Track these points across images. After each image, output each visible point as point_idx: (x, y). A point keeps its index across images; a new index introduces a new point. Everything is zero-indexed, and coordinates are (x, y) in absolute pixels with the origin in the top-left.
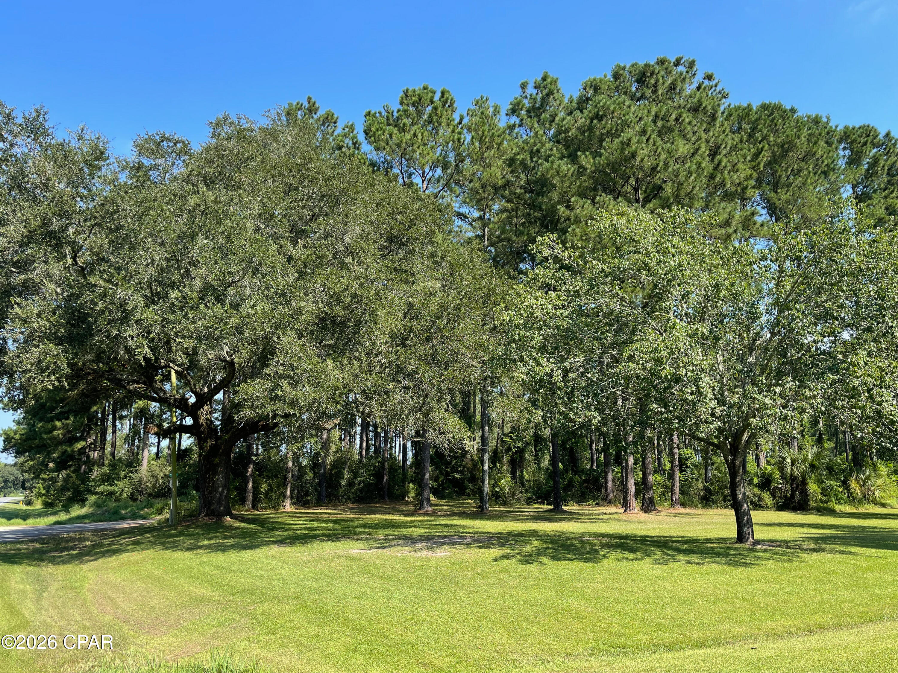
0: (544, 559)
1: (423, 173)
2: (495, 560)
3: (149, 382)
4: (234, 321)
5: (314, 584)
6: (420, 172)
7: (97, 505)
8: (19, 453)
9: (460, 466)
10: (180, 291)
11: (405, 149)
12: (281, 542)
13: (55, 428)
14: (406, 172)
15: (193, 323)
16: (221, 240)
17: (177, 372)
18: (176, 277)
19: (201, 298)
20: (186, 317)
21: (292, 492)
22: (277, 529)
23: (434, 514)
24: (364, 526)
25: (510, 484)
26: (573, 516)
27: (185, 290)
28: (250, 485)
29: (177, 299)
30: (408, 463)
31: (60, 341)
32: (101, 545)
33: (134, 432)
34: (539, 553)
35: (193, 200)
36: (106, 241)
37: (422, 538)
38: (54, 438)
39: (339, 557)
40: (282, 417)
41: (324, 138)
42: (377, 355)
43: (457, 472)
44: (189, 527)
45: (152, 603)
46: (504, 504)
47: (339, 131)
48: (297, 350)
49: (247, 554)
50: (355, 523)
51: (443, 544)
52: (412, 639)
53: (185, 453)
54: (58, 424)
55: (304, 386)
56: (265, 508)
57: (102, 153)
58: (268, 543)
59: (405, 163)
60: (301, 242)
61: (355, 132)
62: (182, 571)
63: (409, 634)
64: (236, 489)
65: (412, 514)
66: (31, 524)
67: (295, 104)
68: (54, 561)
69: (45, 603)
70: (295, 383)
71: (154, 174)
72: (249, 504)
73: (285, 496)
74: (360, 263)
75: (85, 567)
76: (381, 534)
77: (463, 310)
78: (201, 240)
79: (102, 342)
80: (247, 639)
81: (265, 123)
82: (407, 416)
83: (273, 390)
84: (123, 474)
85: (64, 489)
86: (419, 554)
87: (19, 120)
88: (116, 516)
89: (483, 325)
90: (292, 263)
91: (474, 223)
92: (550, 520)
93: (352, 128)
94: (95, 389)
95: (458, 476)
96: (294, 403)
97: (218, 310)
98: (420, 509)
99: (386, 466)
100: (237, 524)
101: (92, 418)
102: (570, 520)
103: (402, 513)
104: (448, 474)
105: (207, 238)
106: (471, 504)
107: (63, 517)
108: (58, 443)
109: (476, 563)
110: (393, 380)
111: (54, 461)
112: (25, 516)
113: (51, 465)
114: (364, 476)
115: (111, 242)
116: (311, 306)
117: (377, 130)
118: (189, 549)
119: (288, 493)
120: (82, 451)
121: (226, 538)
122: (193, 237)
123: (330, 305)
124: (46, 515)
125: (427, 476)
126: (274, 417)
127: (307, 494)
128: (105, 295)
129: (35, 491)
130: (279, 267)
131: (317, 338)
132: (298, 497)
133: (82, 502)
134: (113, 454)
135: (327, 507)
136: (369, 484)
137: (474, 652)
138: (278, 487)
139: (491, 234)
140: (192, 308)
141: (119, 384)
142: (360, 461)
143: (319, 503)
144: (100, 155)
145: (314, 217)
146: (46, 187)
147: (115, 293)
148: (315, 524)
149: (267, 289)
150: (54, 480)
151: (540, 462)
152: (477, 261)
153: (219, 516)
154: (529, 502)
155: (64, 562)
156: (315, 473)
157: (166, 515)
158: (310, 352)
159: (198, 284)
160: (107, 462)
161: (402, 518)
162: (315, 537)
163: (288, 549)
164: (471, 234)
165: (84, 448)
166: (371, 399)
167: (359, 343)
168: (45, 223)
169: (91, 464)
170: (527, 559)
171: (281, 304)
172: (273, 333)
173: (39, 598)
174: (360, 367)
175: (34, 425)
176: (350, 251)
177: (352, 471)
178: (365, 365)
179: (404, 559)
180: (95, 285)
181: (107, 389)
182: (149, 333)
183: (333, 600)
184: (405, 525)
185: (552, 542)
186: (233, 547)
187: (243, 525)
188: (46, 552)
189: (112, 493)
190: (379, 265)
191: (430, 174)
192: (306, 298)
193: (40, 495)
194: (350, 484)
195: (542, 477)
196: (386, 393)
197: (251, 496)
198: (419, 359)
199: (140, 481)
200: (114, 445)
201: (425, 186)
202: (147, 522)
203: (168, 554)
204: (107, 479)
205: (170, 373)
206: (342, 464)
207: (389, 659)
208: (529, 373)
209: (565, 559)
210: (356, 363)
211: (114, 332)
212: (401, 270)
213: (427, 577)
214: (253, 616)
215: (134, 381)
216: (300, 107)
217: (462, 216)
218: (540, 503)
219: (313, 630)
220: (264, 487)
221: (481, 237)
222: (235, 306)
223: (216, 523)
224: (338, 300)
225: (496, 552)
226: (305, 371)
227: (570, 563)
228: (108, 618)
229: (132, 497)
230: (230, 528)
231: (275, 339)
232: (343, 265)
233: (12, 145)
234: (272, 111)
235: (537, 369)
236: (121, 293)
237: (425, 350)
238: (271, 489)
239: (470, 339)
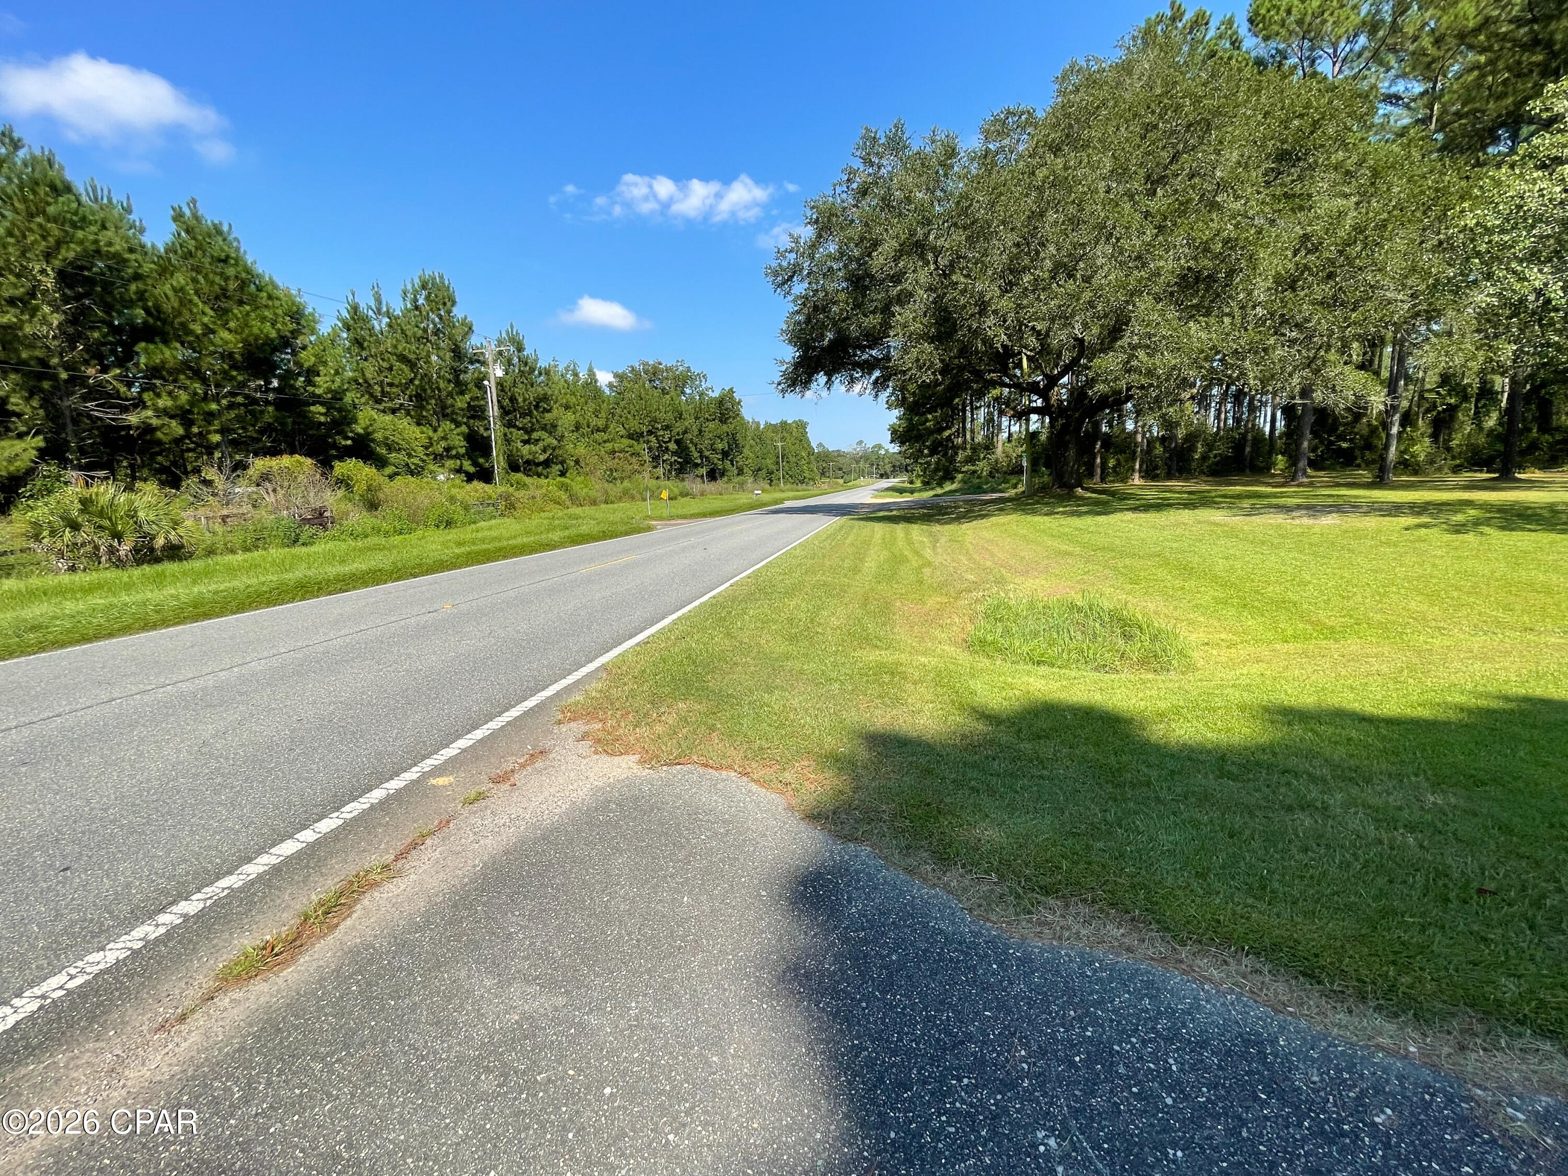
0: (1486, 529)
1: (1335, 51)
2: (1407, 529)
3: (1005, 371)
4: (1087, 295)
5: (1175, 545)
6: (1331, 51)
7: (963, 481)
8: (902, 443)
9: (1350, 434)
10: (1032, 274)
11: (1310, 24)
12: (1135, 509)
13: (927, 420)
14: (1308, 58)
15: (1045, 304)
16: (1072, 210)
17: (1028, 357)
18: (1026, 261)
19: (1053, 278)
20: (1038, 299)
21: (1141, 466)
22: (1125, 499)
23: (1311, 484)
24: (1224, 496)
25: (1429, 450)
26: (1531, 485)
27: (1037, 272)
28: (1098, 460)
29: (1029, 282)
30: (1277, 433)
31: (931, 340)
32: (973, 511)
33: (990, 420)
34: (1477, 523)
35: (1041, 174)
36: (963, 237)
37: (1299, 507)
38: (927, 429)
39: (1199, 522)
40: (1138, 388)
41: (1193, 49)
42: (1254, 307)
43: (1345, 440)
44: (1043, 497)
45: (1022, 554)
46: (1416, 473)
47: (1212, 33)
48: (1155, 316)
49: (1101, 519)
50: (1213, 494)
51: (1330, 512)
52: (1295, 598)
53: (1034, 436)
54: (930, 416)
55: (1162, 354)
56: (1113, 482)
57: (954, 150)
58: (1121, 510)
59: (1307, 44)
60: (1160, 192)
61: (1235, 26)
62: (1044, 531)
63: (1289, 593)
64: (1085, 464)
65: (1283, 485)
66: (916, 496)
67: (1153, 17)
68: (938, 521)
69: (939, 550)
70: (1152, 351)
71: (1001, 157)
72: (1097, 478)
73: (1133, 470)
74: (1237, 198)
75: (964, 526)
76: (1246, 504)
77: (1390, 227)
78: (1051, 216)
79: (964, 336)
80: (1112, 586)
81: (1117, 56)
82: (1290, 375)
83: (1128, 362)
84: (982, 456)
85: (937, 470)
86: (1297, 522)
87: (883, 141)
88: (979, 490)
89: (1422, 242)
90: (1150, 219)
91: (1412, 104)
92: (1494, 489)
93: (1230, 22)
94: (958, 382)
95: (1345, 445)
96: (1150, 373)
97: (1071, 286)
98: (1292, 480)
99: (1250, 436)
100: (1089, 495)
101: (954, 409)
102: (1529, 488)
103: (1269, 485)
104: (1331, 443)
105: (1057, 212)
106: (1365, 475)
107: (939, 491)
108: (930, 432)
109: (1379, 531)
110: (1276, 333)
111: (928, 447)
112: (912, 492)
113: (926, 451)
114: (1222, 449)
115: (968, 238)
116: (1171, 264)
117: (1269, 11)
118: (1046, 515)
119: (1137, 467)
120: (949, 438)
121: (1079, 506)
122: (1042, 214)
123: (1195, 258)
124: (926, 490)
125: (1305, 444)
126: (1129, 389)
127: (1156, 468)
128: (966, 291)
129: (915, 473)
130: (1135, 225)
131: (1177, 300)
132: (1147, 472)
133: (952, 479)
134: (973, 439)
135: (1178, 479)
136: (1227, 457)
137: (1378, 616)
138: (1126, 461)
139: (1444, 111)
140: (1044, 289)
141: (978, 375)
142: (1217, 433)
143: (1169, 477)
144: (951, 153)
145: (1175, 158)
146: (908, 200)
147: (974, 287)
148: (1168, 495)
149: (1121, 253)
150: (928, 463)
151: (1481, 422)
152: (1416, 155)
153: (1071, 487)
154: (1456, 470)
155: (946, 523)
156: (1165, 447)
157: (1021, 488)
158: (1169, 316)
159: (1048, 264)
160: (968, 446)
161: (1269, 489)
162: (1170, 505)
163: (1142, 515)
164: (1406, 121)
165: (950, 435)
166: (1243, 360)
167: (1230, 297)
168: (912, 233)
169: (956, 448)
170: (1459, 529)
171: (1137, 267)
172: (1127, 302)
173: (934, 547)
174: (1232, 324)
175: (912, 419)
176: (1221, 186)
177: (1207, 444)
178: (1238, 320)
179: (1279, 526)
180: (957, 283)
181: (968, 381)
182: (1005, 321)
183: (1196, 559)
184: (1274, 496)
185: (1499, 511)
186: (1086, 513)
187: (1094, 495)
188: (933, 516)
189: (975, 472)
190: (1263, 196)
191: (1348, 49)
192: (1166, 256)
193: (918, 476)
194: (1204, 458)
195: (1482, 440)
196: (1265, 350)
197: (1099, 470)
198: (1313, 304)
199: (997, 461)
200: (972, 431)
201: (1337, 69)
202: (1007, 495)
203: (1029, 518)
204: (970, 460)
205: (1021, 360)
206: (1196, 437)
207: (1266, 614)
208: (1501, 294)
209: (1523, 529)
210: (1227, 320)
211: (975, 326)
212: (1294, 195)
213: (1310, 544)
214: (1115, 568)
215: (990, 371)
216: (1160, 19)
217: (1393, 99)
218: (1476, 471)
219: (1178, 583)
220: (1112, 463)
221: (1426, 121)
222: (1087, 280)
223: (1068, 494)
224: (1207, 250)
225: (1410, 521)
226: (1164, 337)
227: (1533, 534)
228: (988, 564)
229: (991, 474)
230: (1082, 498)
231: (1131, 308)
232: (1214, 206)
233: (879, 168)
234: (1126, 38)
235: (1517, 286)
236: (979, 287)
237: (1322, 290)
238: (1119, 464)
239: (1395, 265)
